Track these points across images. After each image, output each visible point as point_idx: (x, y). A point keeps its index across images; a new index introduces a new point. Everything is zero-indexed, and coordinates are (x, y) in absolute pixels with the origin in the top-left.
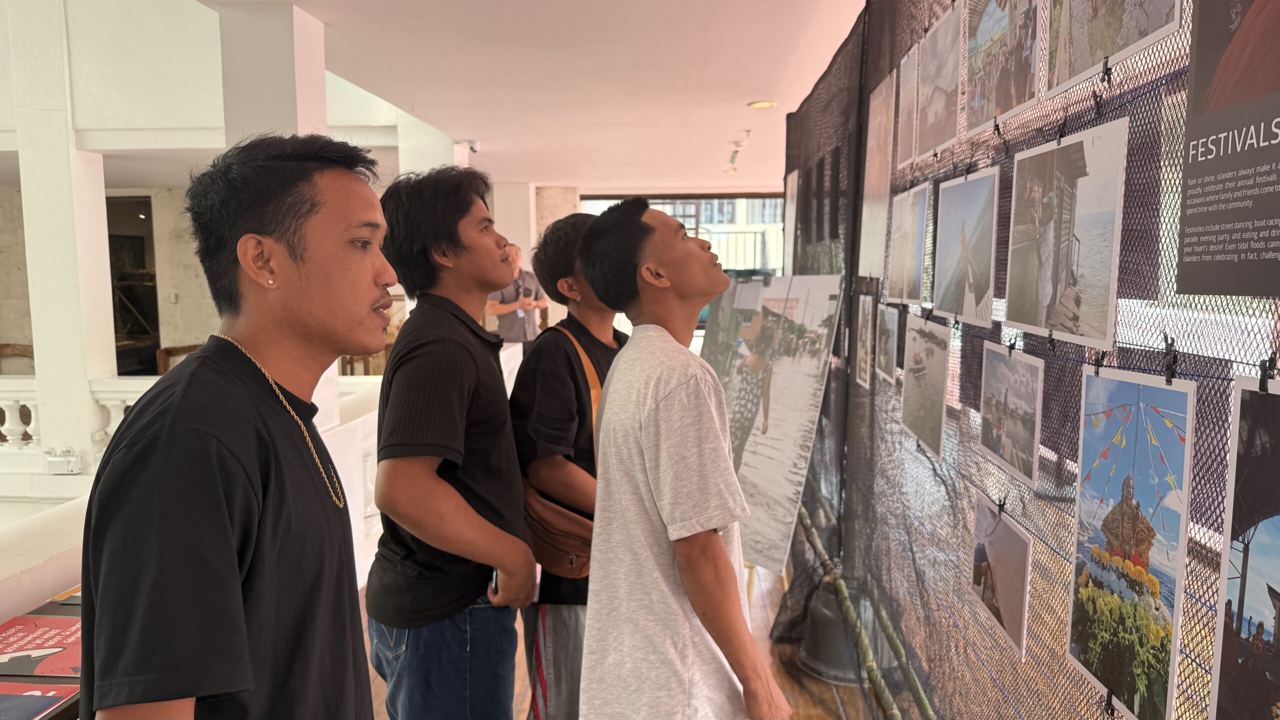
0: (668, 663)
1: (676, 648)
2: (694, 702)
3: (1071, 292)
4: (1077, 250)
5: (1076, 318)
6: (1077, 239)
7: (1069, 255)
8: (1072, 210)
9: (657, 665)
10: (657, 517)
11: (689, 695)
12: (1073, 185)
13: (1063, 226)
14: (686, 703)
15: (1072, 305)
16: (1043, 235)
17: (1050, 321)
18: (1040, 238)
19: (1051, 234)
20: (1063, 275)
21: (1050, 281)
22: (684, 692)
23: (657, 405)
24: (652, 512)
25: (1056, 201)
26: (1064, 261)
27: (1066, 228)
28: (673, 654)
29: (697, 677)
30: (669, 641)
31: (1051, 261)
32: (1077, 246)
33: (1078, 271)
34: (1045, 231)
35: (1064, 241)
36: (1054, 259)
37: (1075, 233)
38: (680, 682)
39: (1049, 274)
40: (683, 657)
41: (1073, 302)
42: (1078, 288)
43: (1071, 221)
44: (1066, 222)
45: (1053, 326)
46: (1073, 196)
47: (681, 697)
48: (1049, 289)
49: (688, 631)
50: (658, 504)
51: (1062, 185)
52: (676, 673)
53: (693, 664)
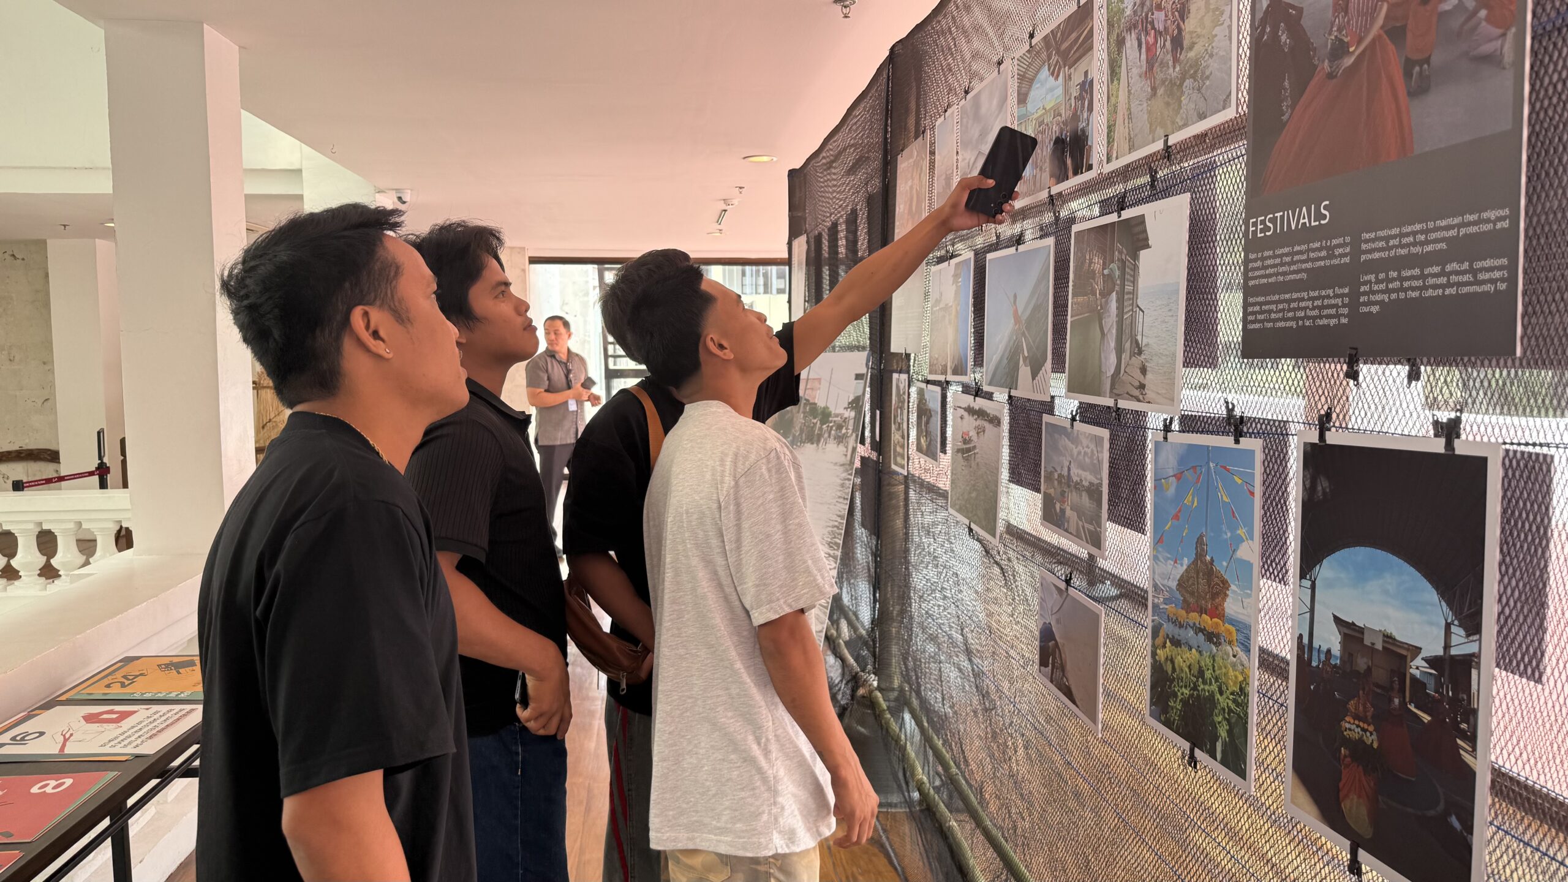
0: (750, 760)
1: (759, 744)
2: (780, 799)
3: (1136, 361)
4: (1141, 320)
5: (1142, 386)
6: (1140, 309)
7: (1133, 324)
8: (1134, 282)
9: (738, 764)
10: (737, 603)
11: (775, 793)
12: (1135, 257)
13: (1126, 297)
14: (772, 801)
15: (1137, 374)
16: (1105, 307)
17: (1115, 391)
18: (1102, 308)
19: (1113, 305)
20: (1128, 345)
21: (1114, 351)
22: (769, 789)
23: (737, 483)
24: (734, 597)
25: (1117, 273)
26: (1128, 331)
27: (1130, 299)
28: (756, 751)
29: (782, 773)
30: (751, 738)
31: (1114, 331)
32: (1141, 317)
33: (1143, 341)
34: (1107, 302)
35: (1129, 311)
36: (1117, 330)
37: (1139, 303)
38: (765, 780)
39: (1113, 344)
40: (767, 753)
41: (1139, 371)
42: (1143, 356)
43: (1134, 293)
44: (1129, 293)
45: (1119, 395)
46: (1135, 268)
47: (766, 795)
48: (1113, 359)
49: (770, 723)
50: (738, 589)
51: (1124, 257)
52: (760, 771)
53: (776, 760)
